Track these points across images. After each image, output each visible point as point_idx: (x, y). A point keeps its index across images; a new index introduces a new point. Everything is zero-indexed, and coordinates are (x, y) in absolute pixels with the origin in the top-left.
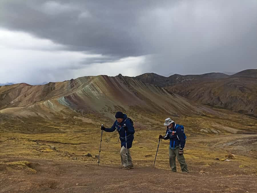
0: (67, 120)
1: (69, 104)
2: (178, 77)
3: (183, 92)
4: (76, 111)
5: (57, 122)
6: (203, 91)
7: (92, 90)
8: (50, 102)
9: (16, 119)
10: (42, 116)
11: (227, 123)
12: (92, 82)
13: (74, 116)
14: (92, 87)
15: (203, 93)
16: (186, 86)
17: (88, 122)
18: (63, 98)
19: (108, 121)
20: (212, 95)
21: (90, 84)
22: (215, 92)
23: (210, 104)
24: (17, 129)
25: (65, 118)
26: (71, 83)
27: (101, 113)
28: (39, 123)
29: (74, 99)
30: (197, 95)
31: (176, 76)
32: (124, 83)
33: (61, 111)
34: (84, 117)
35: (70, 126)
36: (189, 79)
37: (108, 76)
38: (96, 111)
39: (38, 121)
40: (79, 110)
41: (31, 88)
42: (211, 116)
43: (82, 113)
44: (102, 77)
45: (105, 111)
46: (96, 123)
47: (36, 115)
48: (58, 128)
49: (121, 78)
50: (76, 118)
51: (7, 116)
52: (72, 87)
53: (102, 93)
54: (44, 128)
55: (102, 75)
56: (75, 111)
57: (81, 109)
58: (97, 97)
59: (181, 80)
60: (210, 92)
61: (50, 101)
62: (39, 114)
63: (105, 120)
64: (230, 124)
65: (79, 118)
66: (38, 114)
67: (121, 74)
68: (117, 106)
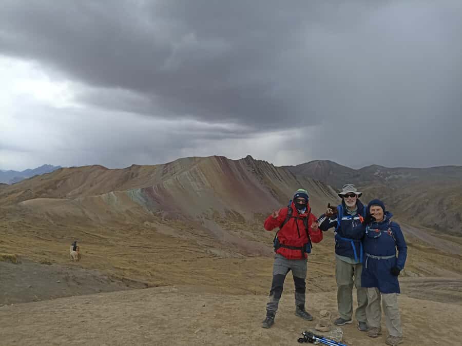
0: (131, 226)
1: (145, 201)
2: (379, 171)
3: (387, 199)
4: (154, 214)
5: (111, 228)
6: (427, 200)
7: (192, 181)
8: (114, 195)
9: (42, 217)
10: (91, 216)
11: (452, 263)
12: (195, 167)
13: (145, 221)
14: (193, 174)
15: (427, 204)
16: (394, 189)
17: (167, 233)
18: (139, 190)
19: (206, 235)
20: (445, 208)
21: (192, 169)
22: (452, 204)
23: (438, 226)
24: (34, 232)
25: (127, 222)
26: (165, 167)
27: (198, 220)
28: (79, 227)
29: (156, 194)
30: (413, 207)
31: (374, 168)
32: (254, 172)
33: (127, 211)
34: (163, 224)
35: (129, 236)
36: (400, 176)
37: (228, 158)
38: (190, 217)
39: (79, 223)
40: (158, 213)
41: (104, 172)
42: (423, 247)
43: (163, 218)
44: (215, 159)
45: (206, 218)
46: (179, 236)
47: (81, 214)
48: (107, 237)
49: (249, 164)
50: (147, 225)
51: (30, 211)
52: (164, 174)
53: (209, 185)
54: (82, 235)
55: (215, 156)
56: (151, 213)
57: (163, 211)
58: (198, 193)
59: (385, 177)
60: (441, 203)
61: (114, 193)
62: (87, 213)
63: (201, 232)
64: (457, 265)
65: (153, 225)
66: (84, 213)
67: (250, 156)
68: (232, 212)
